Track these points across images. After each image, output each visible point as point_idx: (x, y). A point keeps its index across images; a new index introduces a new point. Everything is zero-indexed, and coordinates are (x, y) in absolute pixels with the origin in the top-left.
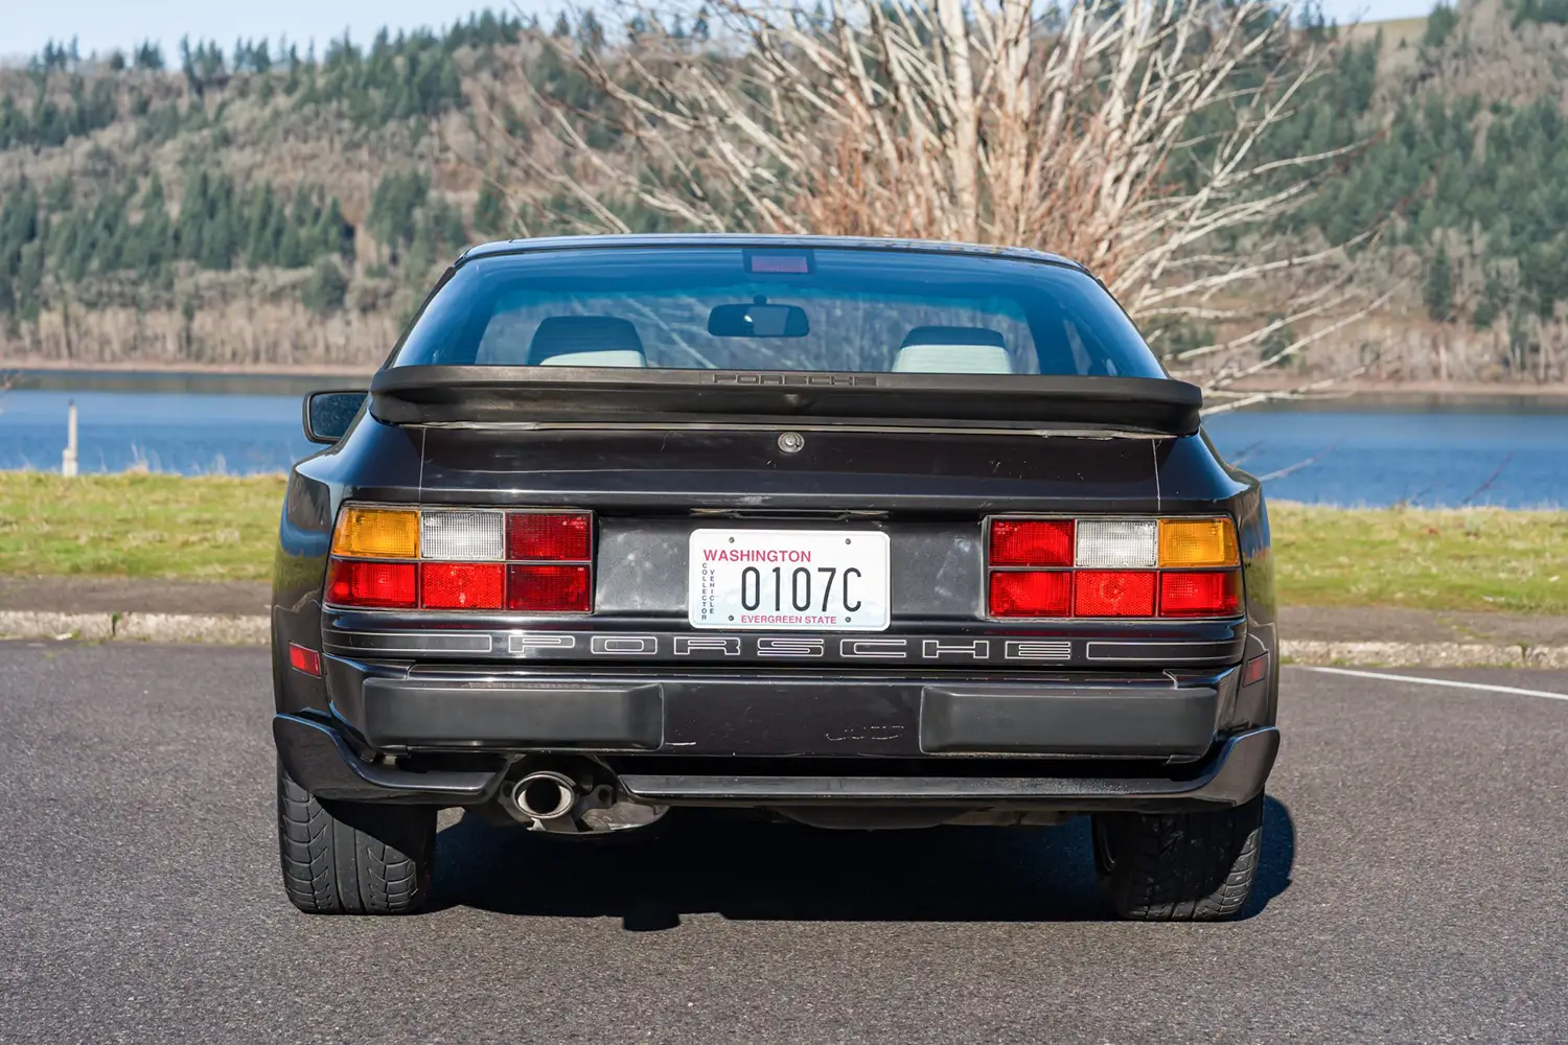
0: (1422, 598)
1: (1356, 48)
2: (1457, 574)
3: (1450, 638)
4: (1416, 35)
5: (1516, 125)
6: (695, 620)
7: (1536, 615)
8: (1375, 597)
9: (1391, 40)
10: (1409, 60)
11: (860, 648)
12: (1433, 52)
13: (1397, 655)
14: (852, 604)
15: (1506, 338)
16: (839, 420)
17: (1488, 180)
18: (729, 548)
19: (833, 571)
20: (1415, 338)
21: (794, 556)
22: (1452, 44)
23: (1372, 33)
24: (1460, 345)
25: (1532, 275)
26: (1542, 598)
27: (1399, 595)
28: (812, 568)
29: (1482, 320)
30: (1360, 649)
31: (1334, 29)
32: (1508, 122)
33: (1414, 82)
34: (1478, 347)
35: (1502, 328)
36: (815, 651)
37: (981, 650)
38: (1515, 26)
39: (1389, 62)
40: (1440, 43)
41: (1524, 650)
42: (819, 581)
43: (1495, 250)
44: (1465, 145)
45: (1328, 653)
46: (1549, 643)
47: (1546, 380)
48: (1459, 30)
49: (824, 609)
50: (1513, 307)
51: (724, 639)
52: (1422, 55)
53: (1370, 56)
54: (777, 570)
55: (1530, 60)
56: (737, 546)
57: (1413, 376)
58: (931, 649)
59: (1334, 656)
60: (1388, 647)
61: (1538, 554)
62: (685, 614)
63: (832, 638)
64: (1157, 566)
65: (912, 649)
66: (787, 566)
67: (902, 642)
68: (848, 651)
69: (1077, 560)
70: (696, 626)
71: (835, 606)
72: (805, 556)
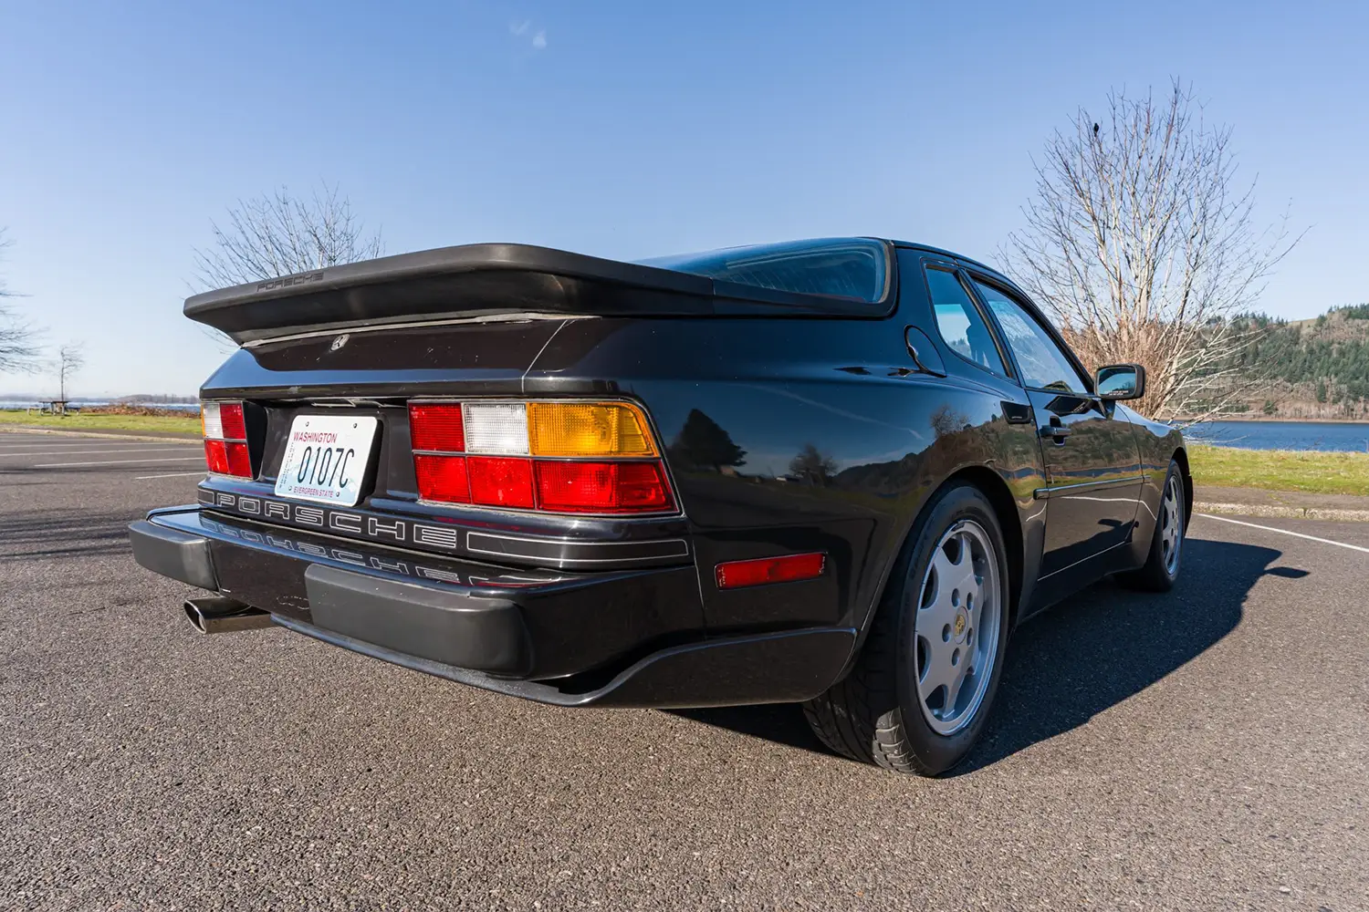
0: (1265, 485)
1: (1294, 328)
2: (1286, 475)
3: (1269, 504)
4: (1313, 324)
5: (1346, 348)
6: (277, 491)
7: (1318, 494)
8: (1243, 484)
9: (1305, 325)
10: (1311, 331)
11: (340, 521)
12: (1319, 328)
13: (1242, 510)
14: (343, 482)
15: (1343, 407)
16: (368, 321)
17: (1336, 363)
18: (305, 430)
19: (342, 450)
20: (1312, 407)
21: (329, 437)
22: (1325, 325)
23: (1299, 324)
24: (1327, 409)
25: (1351, 389)
26: (1322, 486)
27: (1254, 483)
28: (334, 447)
29: (1335, 402)
30: (1224, 506)
31: (1287, 323)
32: (1344, 347)
33: (1312, 337)
34: (1333, 410)
35: (1341, 405)
36: (319, 520)
37: (400, 531)
38: (1345, 320)
39: (1304, 331)
40: (1321, 325)
41: (1305, 511)
42: (335, 457)
43: (1340, 382)
44: (1330, 354)
45: (1209, 507)
46: (1319, 507)
47: (1356, 419)
48: (1327, 322)
49: (330, 484)
50: (1345, 398)
51: (283, 505)
52: (1315, 329)
53: (1299, 329)
54: (319, 450)
55: (1350, 330)
56: (310, 430)
57: (1312, 417)
58: (373, 527)
59: (1211, 509)
60: (1237, 507)
61: (1326, 468)
62: (274, 483)
63: (328, 509)
64: (529, 455)
65: (363, 524)
66: (324, 446)
67: (359, 518)
68: (334, 524)
69: (467, 446)
70: (277, 494)
71: (336, 482)
72: (334, 438)
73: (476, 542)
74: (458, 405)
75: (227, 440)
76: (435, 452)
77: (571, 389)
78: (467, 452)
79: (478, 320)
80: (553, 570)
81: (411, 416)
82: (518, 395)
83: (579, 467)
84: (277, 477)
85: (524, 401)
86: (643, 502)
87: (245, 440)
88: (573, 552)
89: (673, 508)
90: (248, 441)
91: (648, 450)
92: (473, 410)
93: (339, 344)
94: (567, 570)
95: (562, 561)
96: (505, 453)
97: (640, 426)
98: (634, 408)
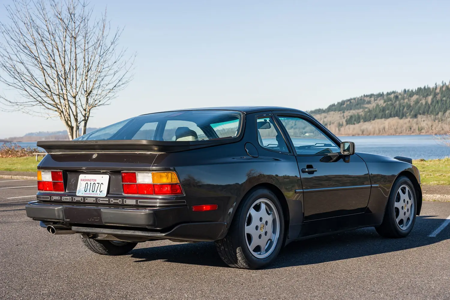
6: (77, 194)
11: (101, 200)
14: (101, 191)
16: (103, 151)
18: (84, 178)
19: (99, 183)
21: (94, 180)
28: (96, 183)
36: (94, 201)
37: (120, 201)
42: (97, 185)
49: (96, 192)
51: (80, 198)
54: (91, 183)
56: (86, 178)
58: (112, 201)
62: (76, 193)
63: (97, 198)
64: (152, 183)
65: (109, 201)
66: (92, 183)
67: (108, 199)
68: (99, 201)
69: (137, 182)
70: (77, 195)
71: (98, 191)
72: (95, 180)
73: (140, 202)
74: (135, 173)
75: (53, 181)
76: (129, 183)
77: (161, 169)
78: (137, 183)
79: (136, 153)
80: (156, 207)
81: (122, 175)
82: (150, 170)
83: (163, 186)
84: (76, 191)
85: (151, 172)
86: (176, 193)
87: (63, 181)
88: (160, 203)
89: (183, 194)
90: (64, 181)
91: (177, 181)
92: (138, 174)
93: (94, 156)
94: (159, 207)
95: (158, 205)
96: (147, 183)
97: (175, 176)
98: (174, 173)
